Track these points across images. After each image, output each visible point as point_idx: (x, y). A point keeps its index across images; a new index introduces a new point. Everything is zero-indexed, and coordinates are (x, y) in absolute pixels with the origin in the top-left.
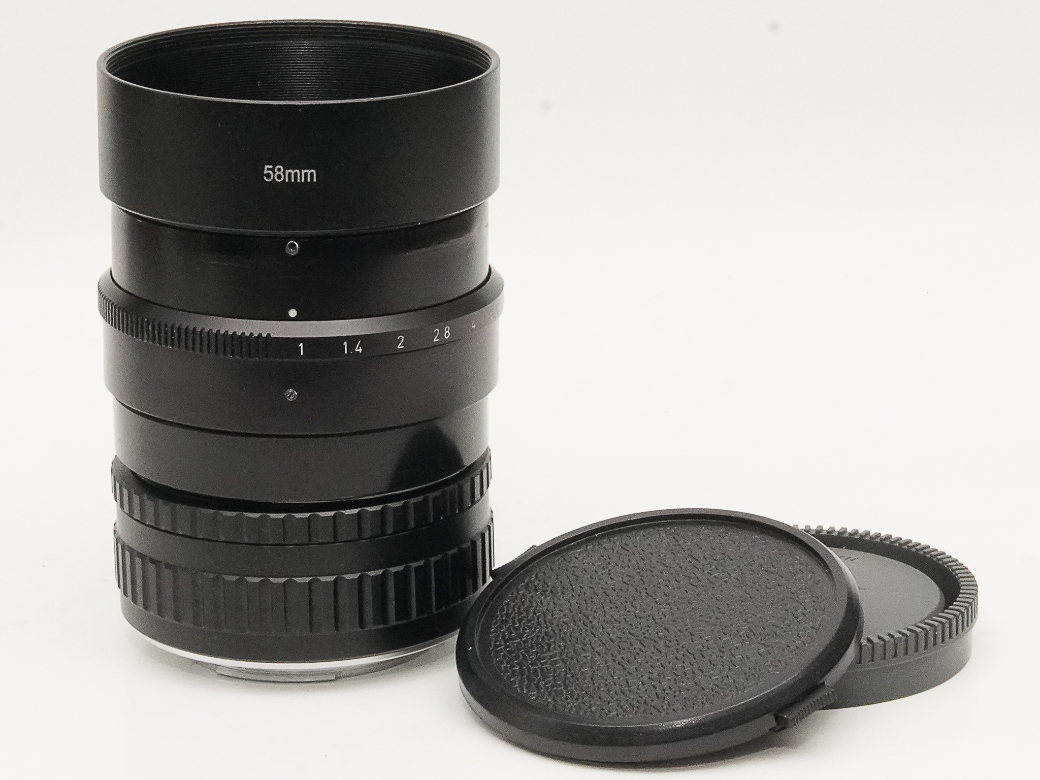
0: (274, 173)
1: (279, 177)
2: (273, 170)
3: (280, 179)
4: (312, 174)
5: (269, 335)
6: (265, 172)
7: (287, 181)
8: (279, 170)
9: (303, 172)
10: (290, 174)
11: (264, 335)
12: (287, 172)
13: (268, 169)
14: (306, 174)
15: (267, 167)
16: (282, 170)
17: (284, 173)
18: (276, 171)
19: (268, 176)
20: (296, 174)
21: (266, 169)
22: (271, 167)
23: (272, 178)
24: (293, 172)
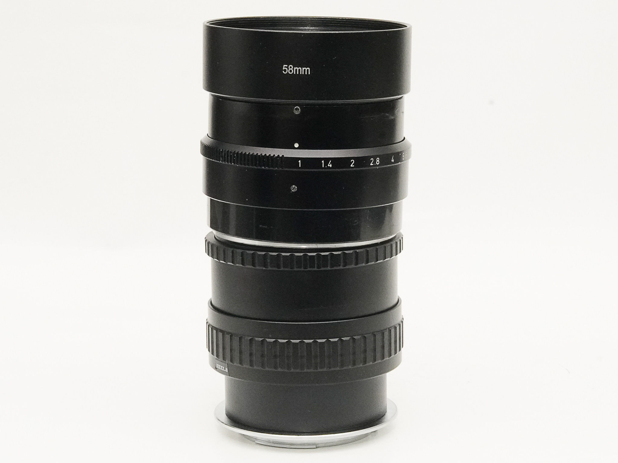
0: (288, 69)
1: (291, 71)
2: (287, 67)
3: (291, 72)
4: (308, 70)
5: (283, 156)
6: (284, 69)
7: (295, 73)
8: (291, 67)
9: (303, 69)
10: (296, 70)
11: (281, 156)
12: (295, 68)
13: (285, 67)
14: (305, 70)
15: (284, 66)
16: (292, 68)
17: (293, 69)
18: (289, 68)
19: (285, 71)
20: (299, 70)
21: (284, 67)
22: (287, 66)
23: (287, 72)
24: (298, 69)
